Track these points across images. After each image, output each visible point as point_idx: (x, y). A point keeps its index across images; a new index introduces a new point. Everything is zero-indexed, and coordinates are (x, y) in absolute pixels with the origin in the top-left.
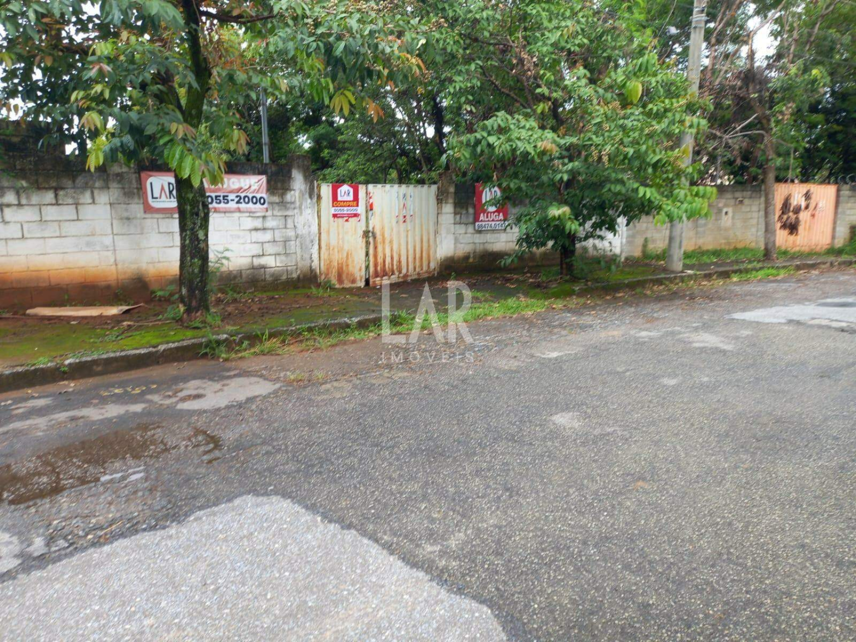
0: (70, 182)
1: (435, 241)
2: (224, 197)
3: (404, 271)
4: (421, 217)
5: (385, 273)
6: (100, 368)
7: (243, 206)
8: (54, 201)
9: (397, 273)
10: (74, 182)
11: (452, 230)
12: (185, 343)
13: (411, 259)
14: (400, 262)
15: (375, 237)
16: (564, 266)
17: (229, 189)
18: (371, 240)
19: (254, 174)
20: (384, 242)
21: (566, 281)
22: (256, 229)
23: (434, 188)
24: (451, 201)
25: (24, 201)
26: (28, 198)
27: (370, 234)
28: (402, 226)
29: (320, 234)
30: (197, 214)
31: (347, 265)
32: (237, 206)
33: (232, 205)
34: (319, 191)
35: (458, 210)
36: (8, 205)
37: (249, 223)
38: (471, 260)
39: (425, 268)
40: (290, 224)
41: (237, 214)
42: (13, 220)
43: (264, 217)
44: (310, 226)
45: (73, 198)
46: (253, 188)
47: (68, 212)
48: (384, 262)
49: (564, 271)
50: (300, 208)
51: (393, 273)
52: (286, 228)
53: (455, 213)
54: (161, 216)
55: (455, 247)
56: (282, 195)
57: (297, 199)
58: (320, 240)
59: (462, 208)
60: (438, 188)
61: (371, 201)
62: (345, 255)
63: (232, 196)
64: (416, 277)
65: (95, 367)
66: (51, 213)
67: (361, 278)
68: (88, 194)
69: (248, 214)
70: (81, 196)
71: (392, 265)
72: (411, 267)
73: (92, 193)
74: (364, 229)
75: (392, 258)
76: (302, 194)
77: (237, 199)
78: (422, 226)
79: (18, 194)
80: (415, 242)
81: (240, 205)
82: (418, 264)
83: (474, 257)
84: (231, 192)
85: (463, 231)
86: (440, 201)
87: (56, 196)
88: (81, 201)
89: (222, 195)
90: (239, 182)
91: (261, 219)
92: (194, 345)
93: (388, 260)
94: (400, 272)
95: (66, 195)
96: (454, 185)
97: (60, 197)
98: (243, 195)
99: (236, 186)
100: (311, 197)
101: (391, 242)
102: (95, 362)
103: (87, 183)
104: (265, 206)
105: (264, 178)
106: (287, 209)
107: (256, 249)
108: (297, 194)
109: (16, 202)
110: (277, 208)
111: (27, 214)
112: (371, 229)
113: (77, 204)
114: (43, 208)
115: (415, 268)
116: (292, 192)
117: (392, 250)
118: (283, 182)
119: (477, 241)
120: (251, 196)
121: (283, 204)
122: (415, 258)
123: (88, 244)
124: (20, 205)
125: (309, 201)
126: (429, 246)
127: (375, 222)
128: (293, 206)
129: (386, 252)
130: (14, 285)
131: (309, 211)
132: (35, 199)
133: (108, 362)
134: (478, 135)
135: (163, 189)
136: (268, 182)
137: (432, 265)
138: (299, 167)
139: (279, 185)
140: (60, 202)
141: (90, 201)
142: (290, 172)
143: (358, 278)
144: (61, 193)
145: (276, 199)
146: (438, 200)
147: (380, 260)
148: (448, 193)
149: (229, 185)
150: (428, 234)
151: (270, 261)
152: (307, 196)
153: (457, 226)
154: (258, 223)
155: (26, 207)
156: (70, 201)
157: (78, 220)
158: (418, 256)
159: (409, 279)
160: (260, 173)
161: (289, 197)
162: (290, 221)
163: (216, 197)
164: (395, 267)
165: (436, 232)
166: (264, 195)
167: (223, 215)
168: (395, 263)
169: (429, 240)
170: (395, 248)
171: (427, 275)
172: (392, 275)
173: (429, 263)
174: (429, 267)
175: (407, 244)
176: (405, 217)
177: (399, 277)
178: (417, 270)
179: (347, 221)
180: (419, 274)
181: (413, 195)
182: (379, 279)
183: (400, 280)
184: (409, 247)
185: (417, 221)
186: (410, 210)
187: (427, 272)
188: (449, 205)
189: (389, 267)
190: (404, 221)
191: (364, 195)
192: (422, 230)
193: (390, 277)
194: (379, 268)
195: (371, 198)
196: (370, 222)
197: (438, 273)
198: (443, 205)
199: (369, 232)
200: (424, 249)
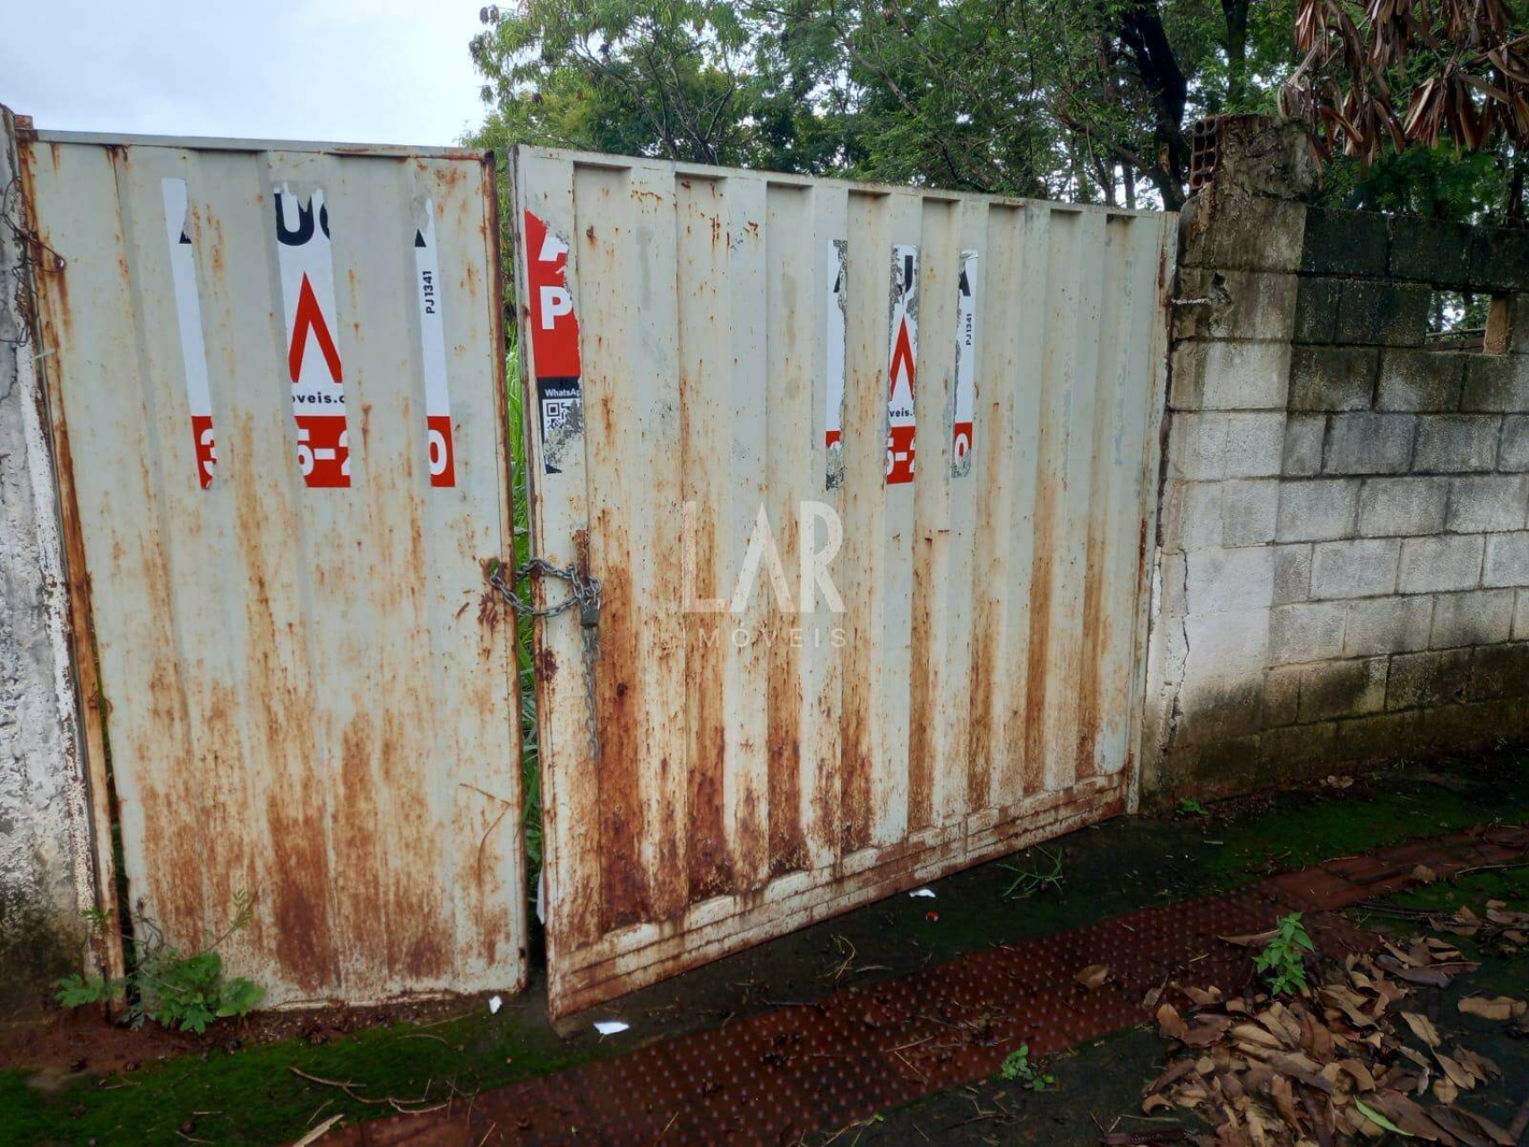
1: (1141, 586)
3: (889, 826)
4: (1044, 436)
5: (708, 876)
9: (821, 855)
11: (1266, 521)
13: (945, 739)
14: (853, 764)
15: (597, 613)
18: (563, 641)
20: (704, 644)
23: (1155, 231)
24: (1270, 323)
27: (554, 593)
28: (880, 506)
29: (80, 587)
31: (360, 840)
35: (1315, 384)
38: (1372, 700)
39: (1056, 775)
48: (706, 786)
51: (788, 857)
53: (1293, 412)
55: (1276, 629)
58: (82, 639)
59: (1342, 373)
61: (553, 303)
62: (331, 761)
64: (988, 846)
67: (490, 931)
71: (783, 795)
72: (948, 786)
74: (494, 545)
75: (782, 749)
78: (1044, 495)
80: (984, 605)
82: (1001, 756)
83: (1392, 685)
85: (1334, 525)
93: (743, 770)
94: (854, 838)
96: (1298, 217)
112: (555, 547)
115: (977, 788)
117: (780, 690)
119: (1418, 582)
122: (980, 723)
126: (1093, 625)
129: (724, 722)
137: (1110, 751)
143: (465, 932)
146: (1175, 313)
148: (1254, 269)
153: (1300, 493)
158: (1006, 698)
159: (928, 871)
164: (808, 814)
165: (1151, 538)
168: (808, 782)
169: (1092, 591)
170: (811, 678)
171: (1069, 819)
172: (779, 871)
173: (1086, 739)
174: (1085, 762)
175: (920, 630)
176: (903, 438)
177: (838, 880)
178: (997, 796)
179: (327, 476)
180: (1006, 823)
181: (986, 275)
182: (647, 932)
183: (853, 896)
184: (938, 650)
185: (1005, 478)
186: (951, 384)
187: (1070, 799)
188: (1254, 353)
189: (747, 828)
190: (901, 474)
191: (479, 251)
192: (1042, 526)
193: (753, 894)
194: (649, 852)
195: (548, 274)
196: (545, 484)
197: (1146, 798)
198: (1217, 350)
199: (537, 571)
200: (1054, 651)
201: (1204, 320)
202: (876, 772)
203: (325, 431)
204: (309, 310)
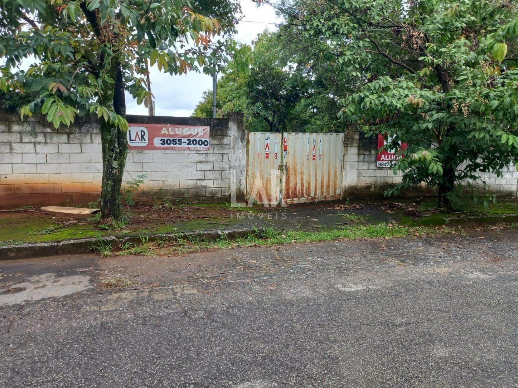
0: (77, 130)
1: (341, 174)
2: (179, 140)
3: (312, 195)
4: (329, 156)
5: (295, 196)
6: (13, 254)
7: (192, 146)
8: (67, 141)
9: (306, 196)
10: (80, 129)
11: (356, 166)
12: (80, 241)
13: (318, 187)
14: (309, 188)
15: (287, 170)
16: (442, 199)
17: (183, 135)
18: (284, 172)
19: (201, 125)
20: (296, 174)
21: (442, 212)
22: (201, 162)
23: (341, 135)
24: (356, 145)
25: (48, 141)
26: (51, 139)
27: (284, 168)
28: (312, 162)
29: (248, 166)
30: (113, 150)
32: (187, 146)
33: (184, 146)
34: (248, 137)
35: (362, 151)
36: (39, 143)
37: (196, 158)
38: (372, 189)
39: (331, 193)
40: (225, 158)
41: (188, 152)
42: (41, 152)
43: (207, 154)
44: (240, 161)
45: (79, 139)
46: (200, 134)
47: (75, 148)
48: (295, 187)
49: (442, 204)
50: (234, 148)
51: (302, 196)
52: (222, 162)
53: (359, 154)
54: (135, 152)
55: (358, 180)
56: (221, 140)
57: (232, 142)
58: (247, 170)
59: (365, 150)
60: (345, 135)
61: (285, 144)
63: (184, 140)
64: (323, 199)
65: (9, 253)
66: (65, 148)
68: (88, 137)
69: (195, 152)
70: (85, 138)
71: (302, 190)
72: (319, 192)
73: (91, 136)
74: (279, 164)
75: (302, 185)
76: (236, 139)
77: (187, 142)
78: (329, 162)
79: (45, 136)
80: (323, 174)
81: (190, 146)
82: (325, 190)
83: (375, 188)
84: (184, 137)
85: (366, 167)
86: (346, 144)
87: (69, 137)
88: (84, 141)
89: (177, 139)
90: (190, 131)
91: (205, 155)
92: (86, 243)
93: (299, 186)
94: (309, 195)
95: (74, 138)
96: (359, 134)
97: (71, 139)
98: (192, 139)
99: (188, 133)
100: (242, 141)
101: (302, 174)
102: (9, 250)
103: (88, 130)
104: (207, 147)
105: (208, 128)
106: (224, 149)
107: (200, 175)
108: (232, 138)
109: (44, 141)
110: (216, 148)
111: (50, 149)
112: (284, 164)
113: (81, 143)
114: (60, 145)
115: (322, 193)
116: (229, 138)
117: (302, 179)
118: (222, 130)
119: (378, 175)
120: (198, 140)
121: (221, 146)
122: (322, 186)
123: (86, 168)
124: (46, 143)
125: (241, 143)
126: (336, 177)
127: (288, 160)
128: (228, 147)
129: (297, 181)
130: (40, 191)
131: (241, 150)
132: (55, 139)
133: (19, 250)
134: (362, 95)
135: (137, 134)
136: (211, 130)
137: (338, 192)
138: (234, 120)
139: (219, 132)
140: (71, 142)
141: (90, 141)
142: (227, 124)
144: (72, 136)
145: (216, 142)
146: (344, 144)
147: (291, 186)
148: (353, 139)
149: (182, 132)
150: (335, 168)
151: (210, 184)
152: (239, 140)
153: (361, 164)
154: (202, 158)
155: (50, 145)
156: (77, 141)
157: (81, 153)
158: (325, 183)
159: (317, 200)
160: (205, 125)
161: (226, 141)
162: (225, 157)
163: (173, 140)
164: (304, 192)
165: (342, 168)
166: (208, 140)
167: (177, 152)
168: (304, 189)
169: (335, 173)
170: (305, 178)
171: (333, 199)
172: (302, 197)
173: (335, 190)
174: (335, 193)
175: (316, 176)
176: (314, 156)
177: (307, 199)
178: (324, 194)
179: (267, 158)
180: (325, 197)
181: (323, 140)
182: (290, 199)
183: (308, 201)
184: (318, 178)
185: (325, 159)
186: (319, 151)
187: (333, 196)
188: (354, 148)
189: (299, 191)
190: (314, 159)
191: (280, 140)
192: (329, 165)
193: (299, 198)
194: (290, 192)
195: (285, 142)
196: (284, 159)
197: (342, 198)
198: (349, 148)
199: (283, 166)
200: (331, 179)
201: (347, 144)
202: (311, 189)
203: (267, 154)
204: (267, 145)
